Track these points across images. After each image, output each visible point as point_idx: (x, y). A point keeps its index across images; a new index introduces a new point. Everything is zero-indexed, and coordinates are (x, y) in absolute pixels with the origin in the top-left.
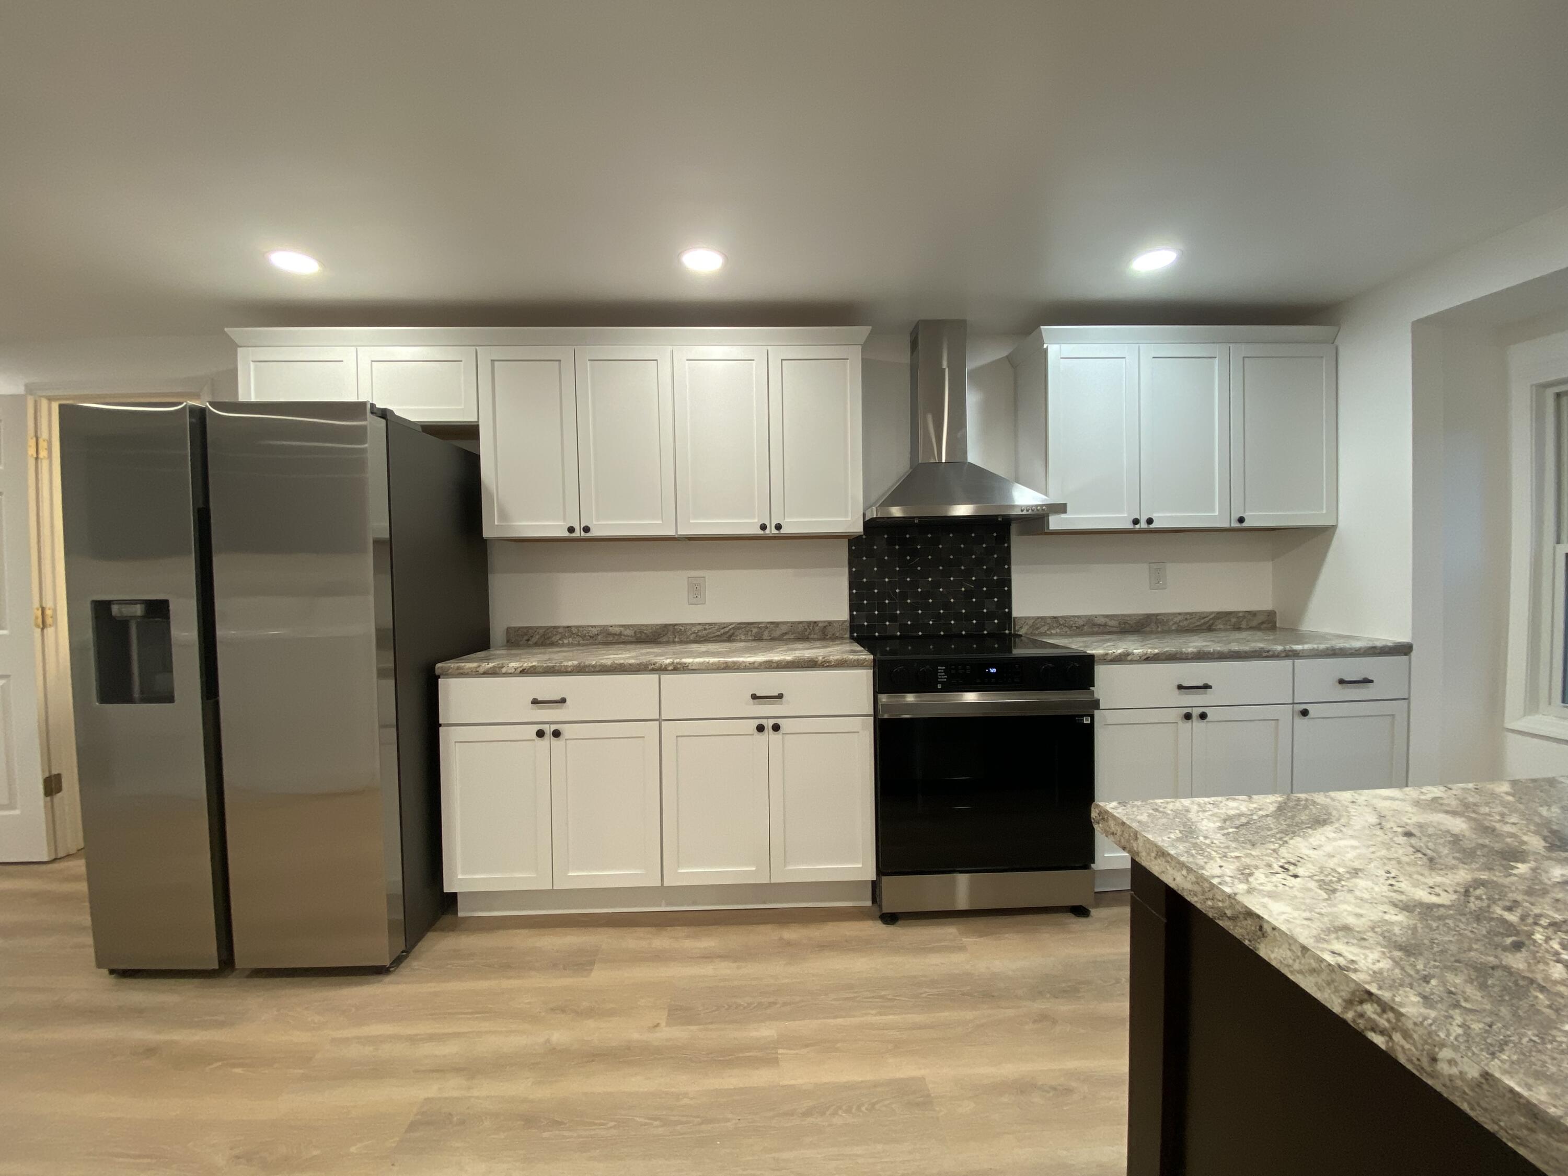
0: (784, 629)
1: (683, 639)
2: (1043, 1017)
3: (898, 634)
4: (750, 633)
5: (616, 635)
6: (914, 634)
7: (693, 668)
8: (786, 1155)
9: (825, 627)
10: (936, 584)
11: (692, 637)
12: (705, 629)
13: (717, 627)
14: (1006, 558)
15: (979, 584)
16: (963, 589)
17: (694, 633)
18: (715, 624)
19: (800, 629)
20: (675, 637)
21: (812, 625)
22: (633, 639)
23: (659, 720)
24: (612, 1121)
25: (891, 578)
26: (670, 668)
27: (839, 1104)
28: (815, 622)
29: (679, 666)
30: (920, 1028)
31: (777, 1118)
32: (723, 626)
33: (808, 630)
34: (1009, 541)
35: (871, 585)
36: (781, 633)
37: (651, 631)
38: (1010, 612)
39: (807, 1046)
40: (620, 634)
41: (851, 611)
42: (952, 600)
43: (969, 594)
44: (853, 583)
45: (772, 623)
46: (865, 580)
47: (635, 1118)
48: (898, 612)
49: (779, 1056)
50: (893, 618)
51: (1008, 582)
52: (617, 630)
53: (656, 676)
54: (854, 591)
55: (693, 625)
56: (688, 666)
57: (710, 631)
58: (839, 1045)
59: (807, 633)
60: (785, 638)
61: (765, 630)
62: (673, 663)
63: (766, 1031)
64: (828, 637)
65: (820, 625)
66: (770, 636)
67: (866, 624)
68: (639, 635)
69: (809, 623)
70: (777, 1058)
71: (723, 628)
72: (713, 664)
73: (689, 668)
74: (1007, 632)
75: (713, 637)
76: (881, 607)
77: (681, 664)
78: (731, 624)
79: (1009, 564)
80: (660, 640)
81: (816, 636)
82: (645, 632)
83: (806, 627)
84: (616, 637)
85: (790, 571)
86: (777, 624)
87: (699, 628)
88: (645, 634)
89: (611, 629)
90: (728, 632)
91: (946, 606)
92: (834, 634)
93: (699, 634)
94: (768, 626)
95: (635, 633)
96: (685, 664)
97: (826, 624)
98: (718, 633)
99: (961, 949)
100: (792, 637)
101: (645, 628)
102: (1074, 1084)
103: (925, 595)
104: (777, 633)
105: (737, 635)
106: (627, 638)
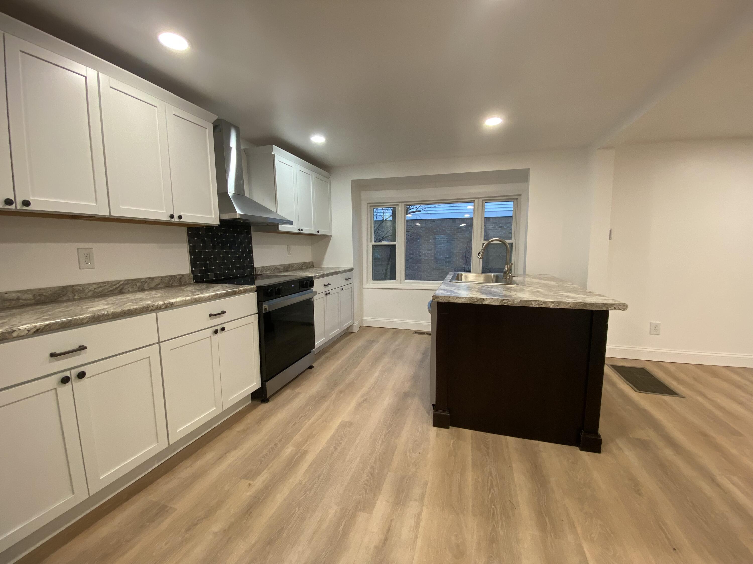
0: (158, 281)
1: (82, 296)
2: (341, 392)
3: (214, 279)
4: (135, 286)
5: (13, 300)
6: (220, 278)
7: (177, 304)
8: (348, 458)
9: (181, 278)
10: (227, 253)
11: (90, 294)
12: (100, 287)
13: (110, 284)
14: (250, 242)
15: (243, 252)
16: (237, 255)
17: (91, 290)
18: (108, 282)
19: (166, 281)
20: (75, 295)
21: (173, 278)
22: (33, 302)
23: (159, 343)
24: (296, 507)
25: (209, 250)
26: (163, 307)
27: (338, 441)
28: (175, 276)
29: (169, 305)
30: (323, 414)
31: (332, 457)
32: (114, 283)
33: (172, 281)
34: (251, 234)
35: (200, 253)
36: (156, 284)
37: (50, 293)
38: (253, 265)
39: (307, 441)
40: (18, 299)
41: (192, 268)
42: (234, 261)
43: (239, 258)
44: (192, 253)
45: (149, 278)
46: (197, 251)
47: (300, 499)
48: (213, 267)
49: (305, 449)
50: (211, 271)
51: (251, 252)
52: (14, 295)
53: (154, 314)
54: (192, 257)
55: (89, 284)
56: (174, 304)
57: (105, 287)
58: (313, 433)
59: (171, 283)
60: (158, 287)
61: (145, 284)
62: (165, 304)
63: (289, 450)
64: (183, 284)
65: (178, 277)
66: (149, 287)
67: (199, 275)
68: (38, 298)
69: (171, 276)
70: (305, 450)
71: (115, 285)
72: (188, 300)
73: (175, 305)
74: (253, 274)
75: (107, 292)
76: (206, 265)
77: (169, 303)
78: (120, 281)
79: (252, 244)
80: (59, 299)
81: (176, 284)
82: (44, 294)
83: (170, 279)
84: (13, 302)
85: (154, 245)
86: (152, 279)
87: (95, 286)
88: (45, 296)
89: (6, 295)
90: (119, 287)
91: (232, 263)
92: (185, 282)
93: (96, 290)
94: (147, 280)
95: (34, 296)
96: (172, 303)
97: (180, 276)
98: (112, 289)
99: (299, 393)
100: (163, 286)
101: (43, 291)
102: (365, 397)
103: (223, 258)
104: (153, 285)
105: (126, 289)
106: (25, 302)
